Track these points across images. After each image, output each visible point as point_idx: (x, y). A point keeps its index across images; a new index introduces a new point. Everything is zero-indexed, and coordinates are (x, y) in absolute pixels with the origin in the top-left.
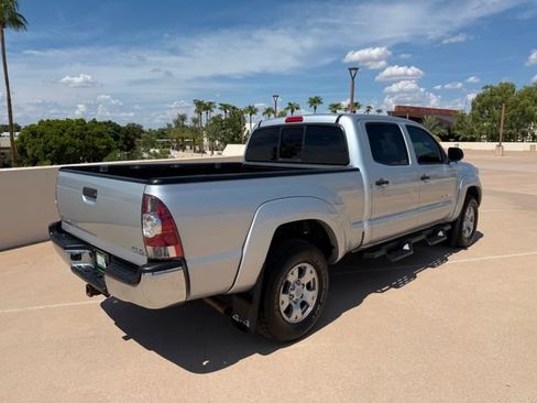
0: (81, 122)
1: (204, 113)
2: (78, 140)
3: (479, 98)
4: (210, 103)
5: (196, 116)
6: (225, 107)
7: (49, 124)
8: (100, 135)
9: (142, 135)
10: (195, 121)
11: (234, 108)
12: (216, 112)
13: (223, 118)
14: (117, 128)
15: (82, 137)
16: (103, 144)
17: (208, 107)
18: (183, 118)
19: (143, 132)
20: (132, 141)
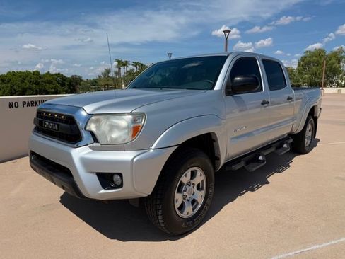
0: (37, 73)
1: (122, 68)
2: (34, 85)
3: (303, 59)
4: (127, 62)
5: (117, 70)
6: (136, 64)
7: (14, 74)
8: (50, 82)
9: (81, 83)
10: (116, 73)
11: (142, 65)
12: (130, 67)
13: (135, 71)
14: (64, 78)
15: (37, 83)
16: (52, 88)
17: (125, 64)
18: (108, 71)
19: (82, 81)
20: (74, 86)
